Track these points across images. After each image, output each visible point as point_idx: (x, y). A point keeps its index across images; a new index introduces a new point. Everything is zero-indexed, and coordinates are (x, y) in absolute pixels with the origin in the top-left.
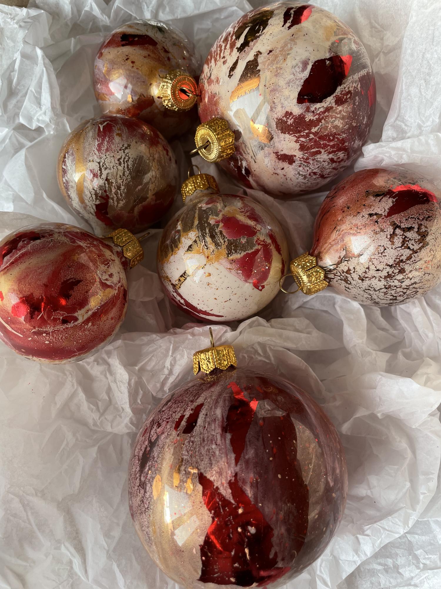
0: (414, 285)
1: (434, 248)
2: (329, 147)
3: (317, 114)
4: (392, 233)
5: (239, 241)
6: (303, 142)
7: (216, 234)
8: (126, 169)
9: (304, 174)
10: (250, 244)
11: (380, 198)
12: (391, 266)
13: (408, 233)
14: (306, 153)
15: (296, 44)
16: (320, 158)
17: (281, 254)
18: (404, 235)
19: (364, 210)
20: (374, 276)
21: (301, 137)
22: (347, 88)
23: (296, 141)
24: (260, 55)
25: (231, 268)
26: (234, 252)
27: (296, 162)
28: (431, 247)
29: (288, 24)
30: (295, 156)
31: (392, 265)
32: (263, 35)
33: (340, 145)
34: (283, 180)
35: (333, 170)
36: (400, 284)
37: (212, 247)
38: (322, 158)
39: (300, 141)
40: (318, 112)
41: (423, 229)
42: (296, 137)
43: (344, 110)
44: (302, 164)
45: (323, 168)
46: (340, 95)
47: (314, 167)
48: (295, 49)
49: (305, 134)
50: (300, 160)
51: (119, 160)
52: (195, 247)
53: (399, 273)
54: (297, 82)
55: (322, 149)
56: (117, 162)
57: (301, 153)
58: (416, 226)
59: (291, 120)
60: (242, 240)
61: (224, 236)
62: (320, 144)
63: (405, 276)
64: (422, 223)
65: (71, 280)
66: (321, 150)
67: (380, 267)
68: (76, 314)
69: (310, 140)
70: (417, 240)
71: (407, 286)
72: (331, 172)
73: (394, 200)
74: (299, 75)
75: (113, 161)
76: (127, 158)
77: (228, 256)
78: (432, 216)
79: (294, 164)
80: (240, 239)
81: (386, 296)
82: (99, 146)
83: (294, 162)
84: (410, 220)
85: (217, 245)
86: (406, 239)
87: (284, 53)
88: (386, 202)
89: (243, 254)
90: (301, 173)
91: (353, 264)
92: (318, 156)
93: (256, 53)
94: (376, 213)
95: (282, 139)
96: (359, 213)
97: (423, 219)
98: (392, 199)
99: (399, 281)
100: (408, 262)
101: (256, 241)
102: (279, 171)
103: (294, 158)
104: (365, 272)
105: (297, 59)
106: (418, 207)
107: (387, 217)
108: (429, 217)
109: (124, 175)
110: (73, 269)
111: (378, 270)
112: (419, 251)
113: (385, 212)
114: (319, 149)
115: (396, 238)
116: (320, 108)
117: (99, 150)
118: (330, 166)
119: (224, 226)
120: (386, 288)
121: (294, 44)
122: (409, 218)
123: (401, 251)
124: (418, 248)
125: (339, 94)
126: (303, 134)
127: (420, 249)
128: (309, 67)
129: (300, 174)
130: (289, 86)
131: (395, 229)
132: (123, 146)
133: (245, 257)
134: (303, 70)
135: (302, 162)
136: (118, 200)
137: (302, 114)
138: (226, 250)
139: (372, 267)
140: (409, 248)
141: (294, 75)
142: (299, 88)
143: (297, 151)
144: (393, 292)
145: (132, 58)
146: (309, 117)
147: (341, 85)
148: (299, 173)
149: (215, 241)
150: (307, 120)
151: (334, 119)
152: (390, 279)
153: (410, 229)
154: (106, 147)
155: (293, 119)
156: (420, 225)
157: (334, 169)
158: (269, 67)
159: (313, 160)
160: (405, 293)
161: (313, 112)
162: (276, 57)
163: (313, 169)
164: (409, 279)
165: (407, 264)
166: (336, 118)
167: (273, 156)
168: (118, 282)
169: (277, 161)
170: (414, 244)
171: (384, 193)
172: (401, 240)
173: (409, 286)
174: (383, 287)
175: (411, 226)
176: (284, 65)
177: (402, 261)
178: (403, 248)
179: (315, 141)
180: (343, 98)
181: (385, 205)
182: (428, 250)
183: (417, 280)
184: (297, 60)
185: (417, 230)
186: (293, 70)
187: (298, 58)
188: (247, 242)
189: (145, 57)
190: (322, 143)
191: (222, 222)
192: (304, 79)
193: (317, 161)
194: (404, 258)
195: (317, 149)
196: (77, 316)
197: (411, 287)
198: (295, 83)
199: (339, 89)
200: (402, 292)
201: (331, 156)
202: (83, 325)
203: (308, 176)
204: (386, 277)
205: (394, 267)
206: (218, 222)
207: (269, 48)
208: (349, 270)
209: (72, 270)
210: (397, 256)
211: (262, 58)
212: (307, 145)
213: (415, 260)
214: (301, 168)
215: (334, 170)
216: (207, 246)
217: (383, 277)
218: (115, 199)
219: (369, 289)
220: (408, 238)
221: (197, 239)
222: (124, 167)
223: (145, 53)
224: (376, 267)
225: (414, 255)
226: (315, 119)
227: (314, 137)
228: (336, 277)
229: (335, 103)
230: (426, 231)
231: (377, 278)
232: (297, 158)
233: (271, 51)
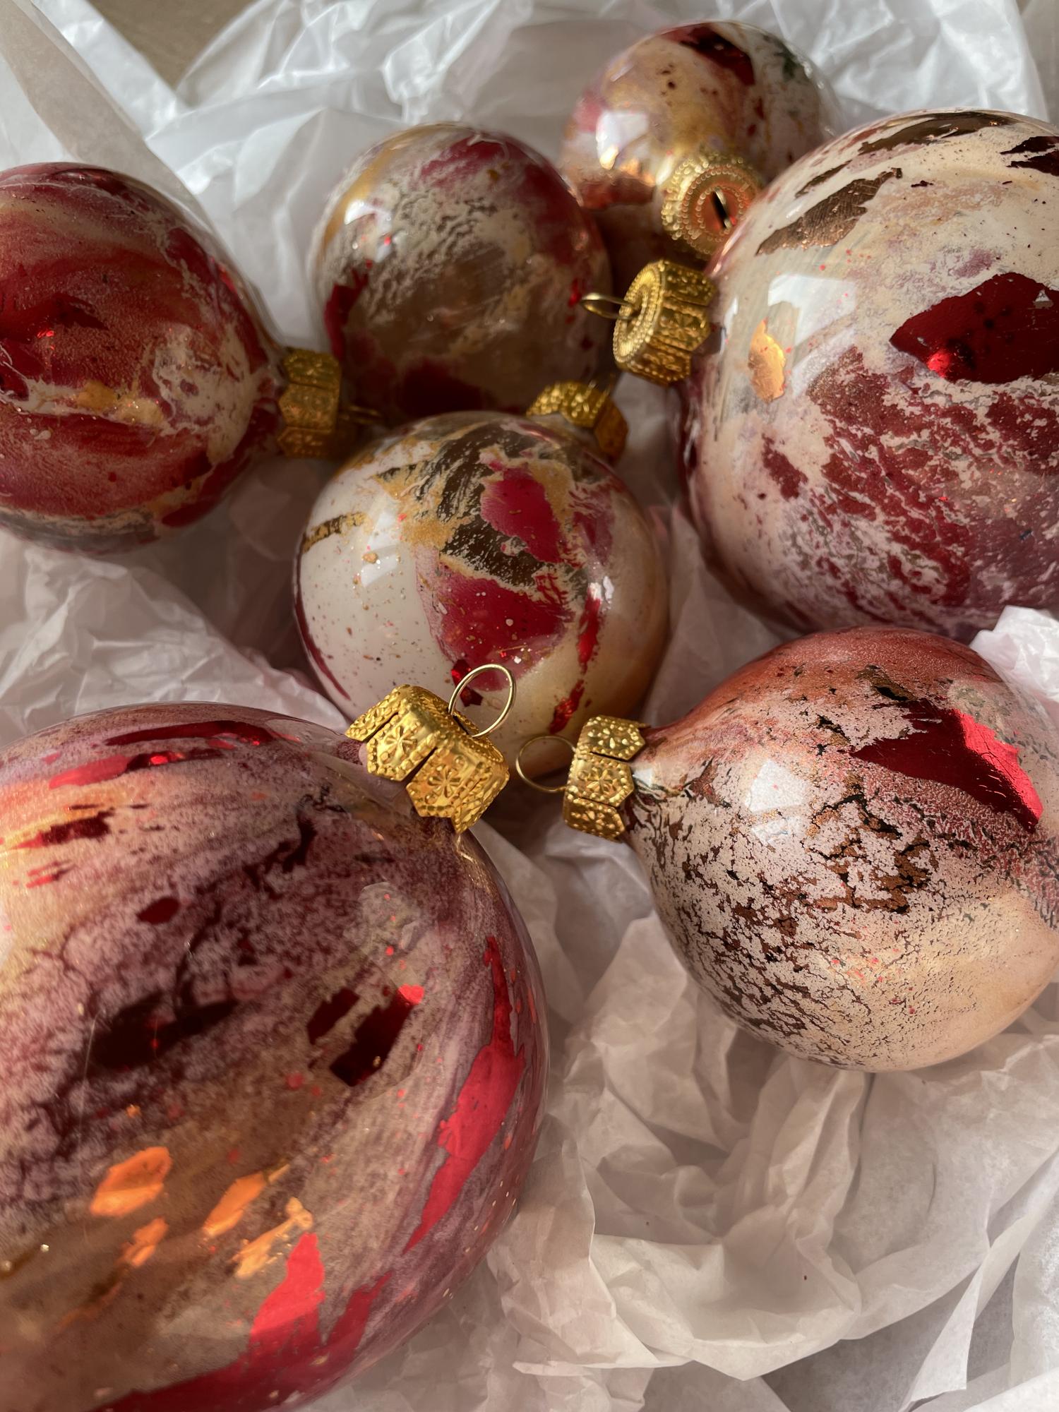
0: (799, 996)
1: (916, 937)
2: (902, 519)
3: (922, 404)
4: (831, 803)
5: (501, 540)
6: (843, 452)
7: (466, 486)
8: (444, 249)
9: (806, 549)
10: (520, 569)
11: (887, 701)
12: (768, 889)
13: (873, 835)
14: (835, 490)
15: (997, 204)
16: (865, 533)
17: (585, 669)
18: (858, 834)
19: (821, 701)
20: (715, 886)
21: (844, 436)
22: (1049, 399)
23: (829, 441)
24: (893, 179)
25: (430, 582)
26: (466, 552)
27: (801, 501)
28: (907, 927)
29: (1019, 157)
30: (806, 480)
31: (771, 887)
32: (942, 145)
33: (938, 538)
34: (751, 531)
35: (887, 600)
36: (762, 957)
37: (432, 501)
38: (870, 537)
39: (839, 445)
40: (928, 401)
41: (921, 861)
42: (835, 428)
43: (1004, 448)
44: (811, 513)
45: (862, 569)
46: (1016, 402)
47: (835, 547)
48: (986, 213)
49: (860, 434)
50: (812, 501)
51: (445, 218)
52: (400, 478)
53: (775, 925)
54: (927, 291)
55: (884, 508)
56: (438, 219)
57: (825, 481)
58: (908, 838)
59: (848, 373)
60: (508, 543)
61: (478, 502)
62: (883, 492)
63: (787, 946)
64: (934, 843)
65: (83, 307)
66: (878, 510)
67: (743, 870)
68: (30, 383)
69: (866, 462)
70: (880, 874)
71: (778, 980)
72: (881, 602)
73: (912, 731)
74: (944, 274)
75: (431, 211)
76: (465, 228)
77: (445, 550)
78: (975, 849)
79: (792, 499)
80: (506, 538)
81: (717, 967)
82: (434, 165)
83: (796, 495)
84: (906, 807)
85: (445, 505)
86: (855, 847)
87: (950, 205)
88: (887, 721)
89: (484, 574)
90: (800, 541)
91: (694, 815)
92: (861, 524)
93: (888, 170)
94: (839, 727)
95: (800, 410)
96: (805, 699)
97: (942, 836)
98: (911, 725)
99: (765, 947)
100: (817, 912)
101: (541, 577)
102: (752, 498)
103: (801, 484)
104: (704, 858)
105: (970, 236)
106: (956, 794)
107: (854, 754)
108: (966, 845)
109: (431, 255)
110: (108, 291)
111: (732, 874)
112: (866, 906)
113: (861, 739)
114: (873, 504)
115: (831, 823)
116: (938, 393)
117: (426, 172)
118: (883, 580)
119: (500, 484)
120: (726, 944)
121: (992, 202)
122: (906, 801)
123: (820, 868)
124: (869, 896)
125: (1014, 396)
126: (854, 431)
127: (874, 905)
128: (985, 275)
129: (795, 544)
130: (902, 286)
131: (848, 800)
132: (481, 199)
133: (482, 584)
134: (963, 272)
135: (815, 510)
136: (382, 305)
137: (884, 377)
138: (452, 533)
139: (725, 856)
140: (844, 877)
141: (933, 269)
142: (922, 308)
143: (818, 468)
144: (738, 970)
145: (677, 75)
146: (896, 397)
147: (1036, 378)
148: (794, 537)
149: (449, 496)
150: (888, 400)
151: (958, 451)
152: (746, 926)
153: (886, 830)
154: (443, 176)
155: (853, 375)
156: (919, 844)
157: (892, 596)
158: (892, 215)
159: (846, 524)
160: (766, 1000)
161: (915, 391)
162: (927, 202)
163: (834, 551)
164: (792, 965)
165: (811, 916)
166: (966, 451)
167: (758, 443)
168: (194, 418)
169: (760, 464)
170: (866, 878)
171: (905, 698)
172: (840, 840)
173: (786, 986)
174: (721, 934)
175: (894, 827)
176: (926, 232)
177: (803, 897)
178: (830, 863)
179: (875, 475)
180: (1022, 415)
181: (879, 724)
182: (893, 928)
183: (813, 985)
184: (967, 240)
185: (902, 849)
186: (940, 255)
187: (973, 237)
188: (516, 560)
189: (704, 90)
190: (890, 491)
191: (505, 473)
192: (951, 293)
193: (852, 535)
194: (814, 893)
195: (867, 500)
196: (30, 388)
197: (788, 993)
198: (920, 289)
199: (1022, 385)
200: (760, 989)
201: (897, 549)
202: (29, 420)
203: (813, 563)
204: (739, 910)
205: (775, 898)
206: (496, 466)
207: (927, 177)
208: (678, 826)
209: (103, 290)
210: (801, 874)
211: (894, 187)
212: (849, 468)
213: (837, 924)
214: (804, 527)
215: (892, 606)
216: (422, 492)
217: (734, 905)
218: (378, 296)
219: (688, 914)
220: (860, 848)
221: (420, 466)
222: (444, 241)
223: (711, 82)
224: (733, 862)
225: (847, 908)
226: (907, 414)
227: (877, 459)
228: (648, 825)
229: (986, 411)
230: (925, 871)
231: (719, 897)
232: (807, 487)
233: (924, 184)
